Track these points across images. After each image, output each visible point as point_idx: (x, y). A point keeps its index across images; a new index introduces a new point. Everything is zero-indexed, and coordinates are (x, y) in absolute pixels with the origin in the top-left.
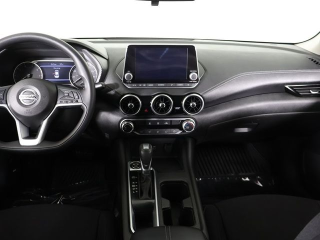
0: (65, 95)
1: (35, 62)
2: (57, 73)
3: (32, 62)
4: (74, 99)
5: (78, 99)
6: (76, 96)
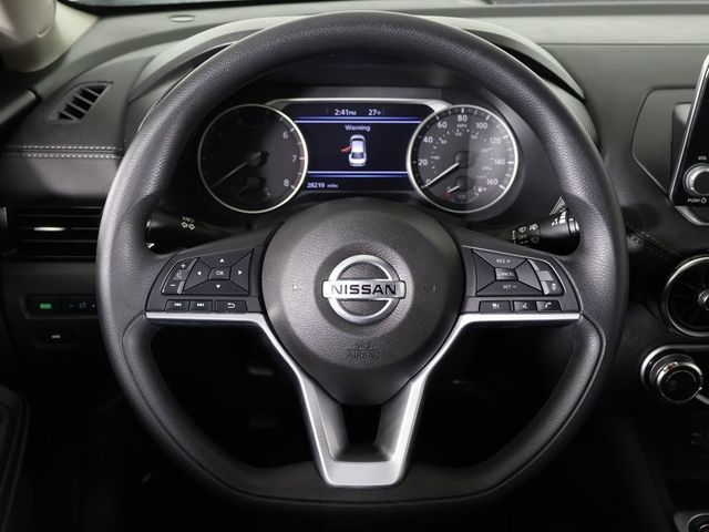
0: (501, 275)
1: (276, 106)
2: (358, 147)
3: (268, 105)
4: (544, 295)
5: (562, 294)
6: (549, 283)
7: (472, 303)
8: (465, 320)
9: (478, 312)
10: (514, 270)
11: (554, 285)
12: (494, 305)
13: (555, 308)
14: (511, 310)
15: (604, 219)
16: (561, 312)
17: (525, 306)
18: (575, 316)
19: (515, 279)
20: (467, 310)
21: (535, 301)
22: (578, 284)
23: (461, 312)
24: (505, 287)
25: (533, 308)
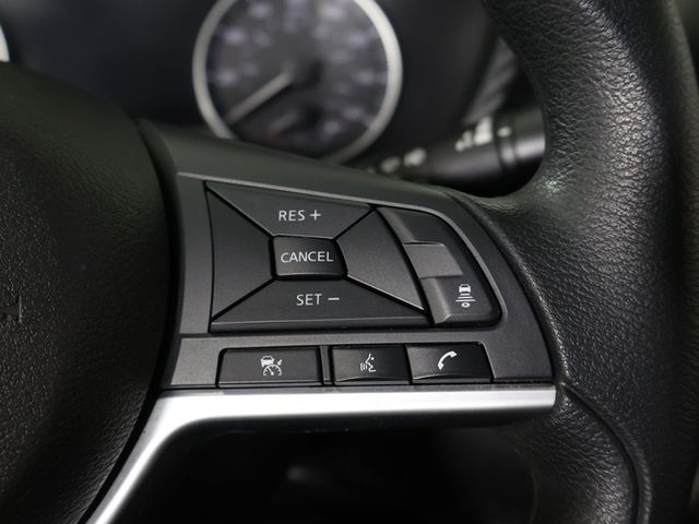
4: (430, 325)
5: (493, 321)
6: (449, 283)
7: (195, 358)
8: (175, 414)
9: (216, 387)
10: (333, 246)
11: (465, 289)
12: (267, 363)
13: (472, 369)
14: (326, 380)
15: (633, 57)
16: (492, 382)
17: (367, 365)
18: (543, 398)
19: (337, 274)
20: (175, 381)
21: (404, 347)
22: (546, 285)
23: (159, 388)
24: (304, 300)
25: (395, 371)
